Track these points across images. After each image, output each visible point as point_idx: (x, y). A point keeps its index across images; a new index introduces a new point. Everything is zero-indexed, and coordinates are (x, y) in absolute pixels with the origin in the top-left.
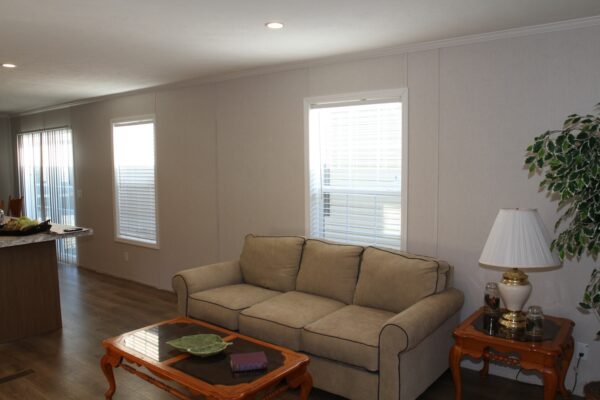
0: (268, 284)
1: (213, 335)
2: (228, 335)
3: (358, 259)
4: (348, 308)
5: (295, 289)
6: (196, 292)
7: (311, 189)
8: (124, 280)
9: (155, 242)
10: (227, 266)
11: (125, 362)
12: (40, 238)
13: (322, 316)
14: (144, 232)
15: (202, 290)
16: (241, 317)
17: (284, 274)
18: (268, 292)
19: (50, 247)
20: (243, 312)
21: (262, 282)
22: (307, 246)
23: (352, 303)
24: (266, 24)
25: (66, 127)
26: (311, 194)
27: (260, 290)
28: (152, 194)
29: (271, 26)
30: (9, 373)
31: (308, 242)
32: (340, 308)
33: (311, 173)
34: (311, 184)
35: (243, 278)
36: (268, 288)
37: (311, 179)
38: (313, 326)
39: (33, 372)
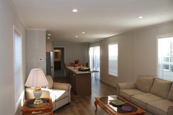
0: (143, 90)
1: (121, 101)
2: (125, 101)
3: (171, 85)
4: (165, 100)
5: (150, 92)
6: (122, 89)
7: (159, 63)
8: (109, 85)
9: (117, 76)
10: (132, 84)
11: (99, 103)
12: (87, 72)
13: (155, 101)
14: (115, 73)
15: (123, 89)
16: (131, 97)
17: (147, 88)
18: (142, 92)
19: (90, 74)
20: (132, 96)
21: (141, 89)
22: (155, 80)
23: (167, 99)
24: (138, 17)
25: (98, 45)
26: (159, 65)
27: (140, 91)
28: (117, 63)
29: (139, 17)
30: (78, 102)
31: (155, 79)
32: (162, 100)
33: (159, 58)
34: (159, 61)
35: (136, 88)
36: (142, 91)
37: (159, 60)
38: (149, 103)
39: (82, 102)
